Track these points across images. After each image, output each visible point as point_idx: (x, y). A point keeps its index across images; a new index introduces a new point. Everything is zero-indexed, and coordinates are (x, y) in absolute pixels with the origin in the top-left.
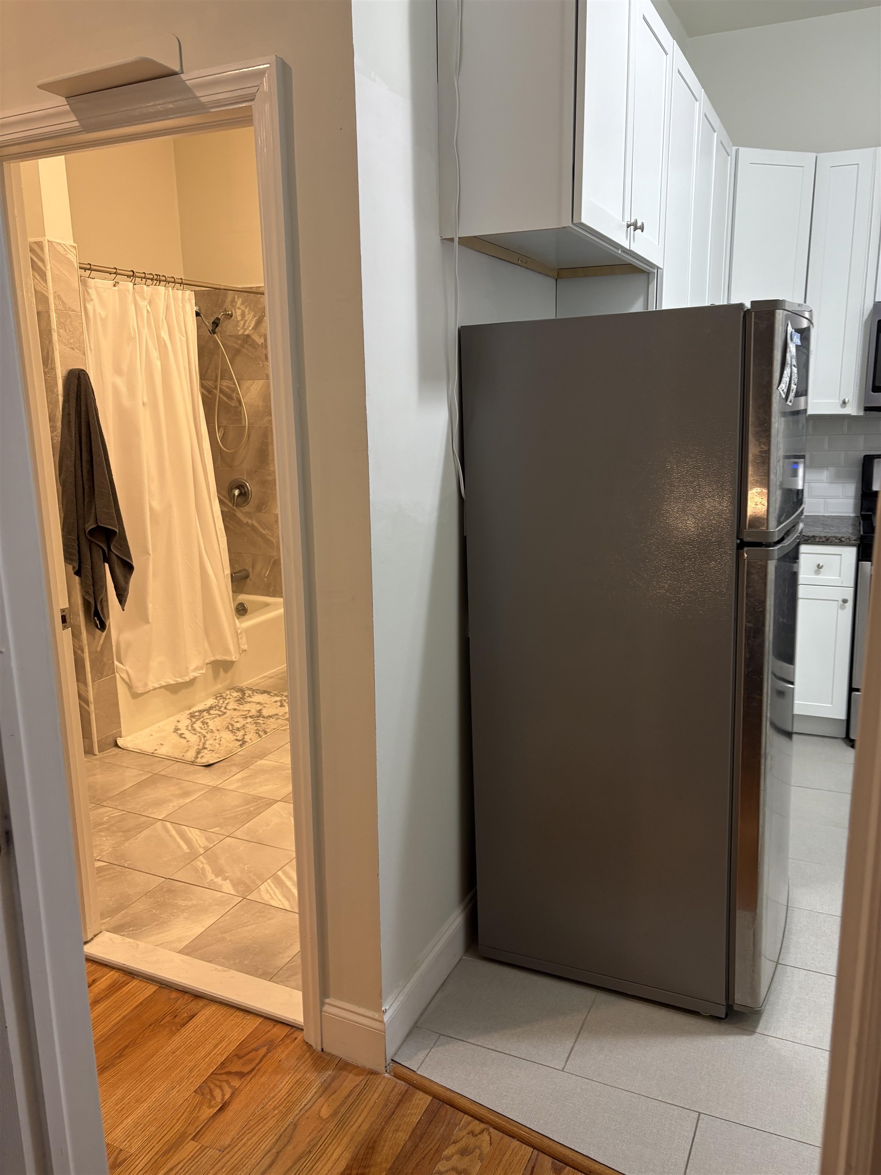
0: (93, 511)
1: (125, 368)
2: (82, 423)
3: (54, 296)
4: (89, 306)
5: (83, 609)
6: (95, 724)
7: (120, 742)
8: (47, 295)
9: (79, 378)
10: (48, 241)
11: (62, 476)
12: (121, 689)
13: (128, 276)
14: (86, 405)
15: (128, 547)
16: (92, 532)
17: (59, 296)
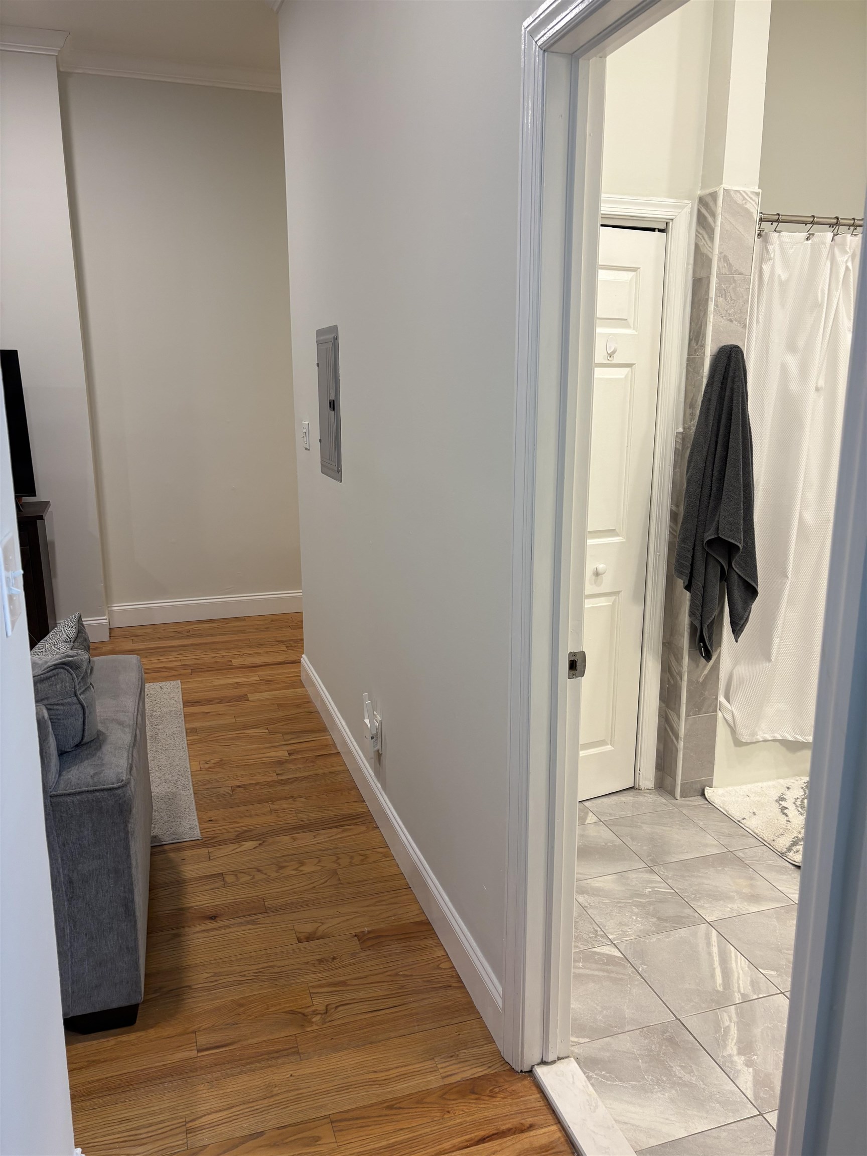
0: (716, 519)
1: (801, 343)
2: (724, 411)
3: (718, 258)
4: (766, 268)
5: (689, 630)
6: (681, 765)
7: (708, 792)
8: (711, 257)
9: (729, 358)
10: (724, 189)
11: (689, 474)
12: (722, 733)
13: (831, 225)
14: (732, 389)
15: (756, 566)
16: (710, 542)
17: (725, 256)
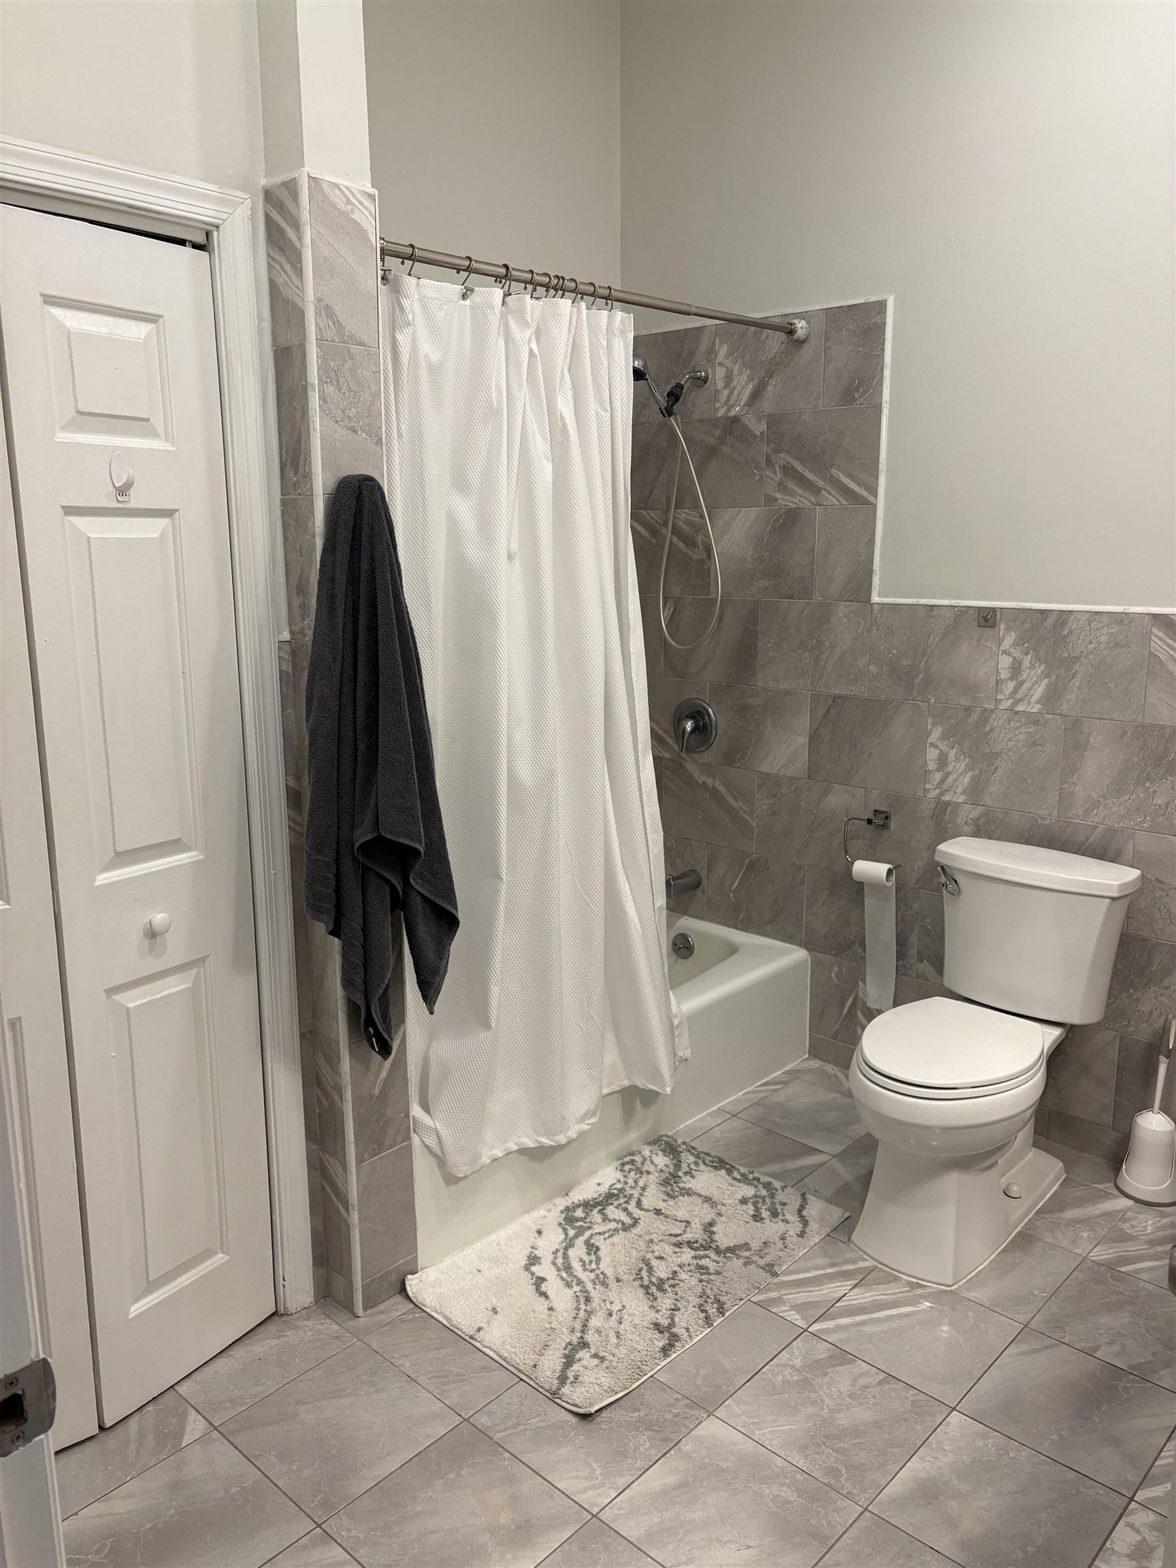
0: (372, 802)
1: (475, 477)
2: (361, 600)
3: (316, 308)
4: (403, 338)
5: (345, 1008)
6: (358, 1247)
7: (412, 1283)
8: (302, 306)
9: (359, 497)
10: (309, 176)
11: (310, 721)
12: (423, 1170)
13: (498, 278)
14: (372, 558)
15: (450, 876)
16: (364, 846)
17: (328, 307)
